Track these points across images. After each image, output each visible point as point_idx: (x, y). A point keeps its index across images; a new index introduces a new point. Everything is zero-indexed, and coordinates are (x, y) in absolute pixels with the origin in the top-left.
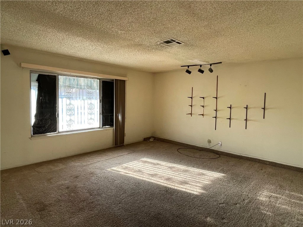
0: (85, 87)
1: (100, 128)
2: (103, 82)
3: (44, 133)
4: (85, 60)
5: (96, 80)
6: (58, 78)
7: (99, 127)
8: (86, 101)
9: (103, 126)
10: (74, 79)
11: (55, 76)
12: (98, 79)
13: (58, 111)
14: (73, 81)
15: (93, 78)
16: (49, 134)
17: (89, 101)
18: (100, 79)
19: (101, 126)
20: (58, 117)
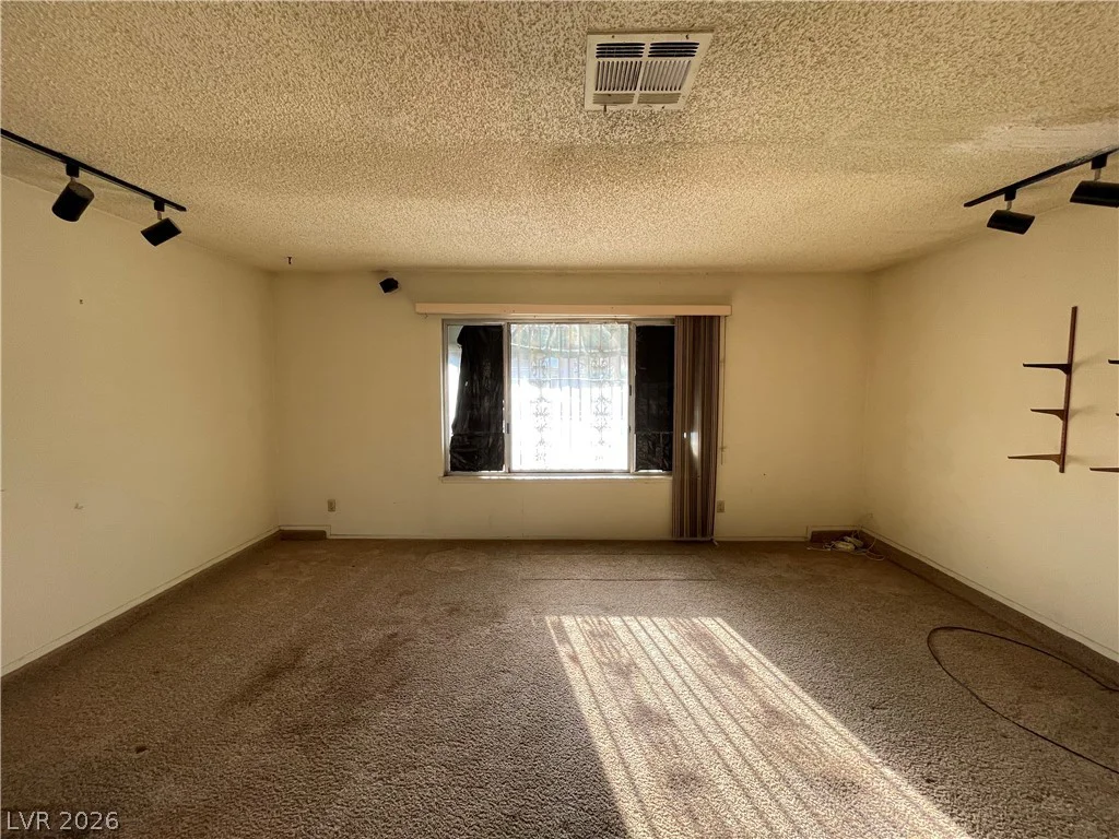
0: (584, 350)
1: (628, 472)
2: (639, 329)
3: (474, 471)
4: (569, 272)
5: (617, 326)
6: (509, 331)
7: (626, 468)
8: (585, 390)
9: (637, 469)
10: (551, 331)
11: (500, 327)
12: (621, 322)
13: (510, 417)
14: (550, 333)
15: (606, 321)
16: (486, 475)
17: (596, 391)
18: (629, 323)
19: (633, 470)
20: (508, 431)
